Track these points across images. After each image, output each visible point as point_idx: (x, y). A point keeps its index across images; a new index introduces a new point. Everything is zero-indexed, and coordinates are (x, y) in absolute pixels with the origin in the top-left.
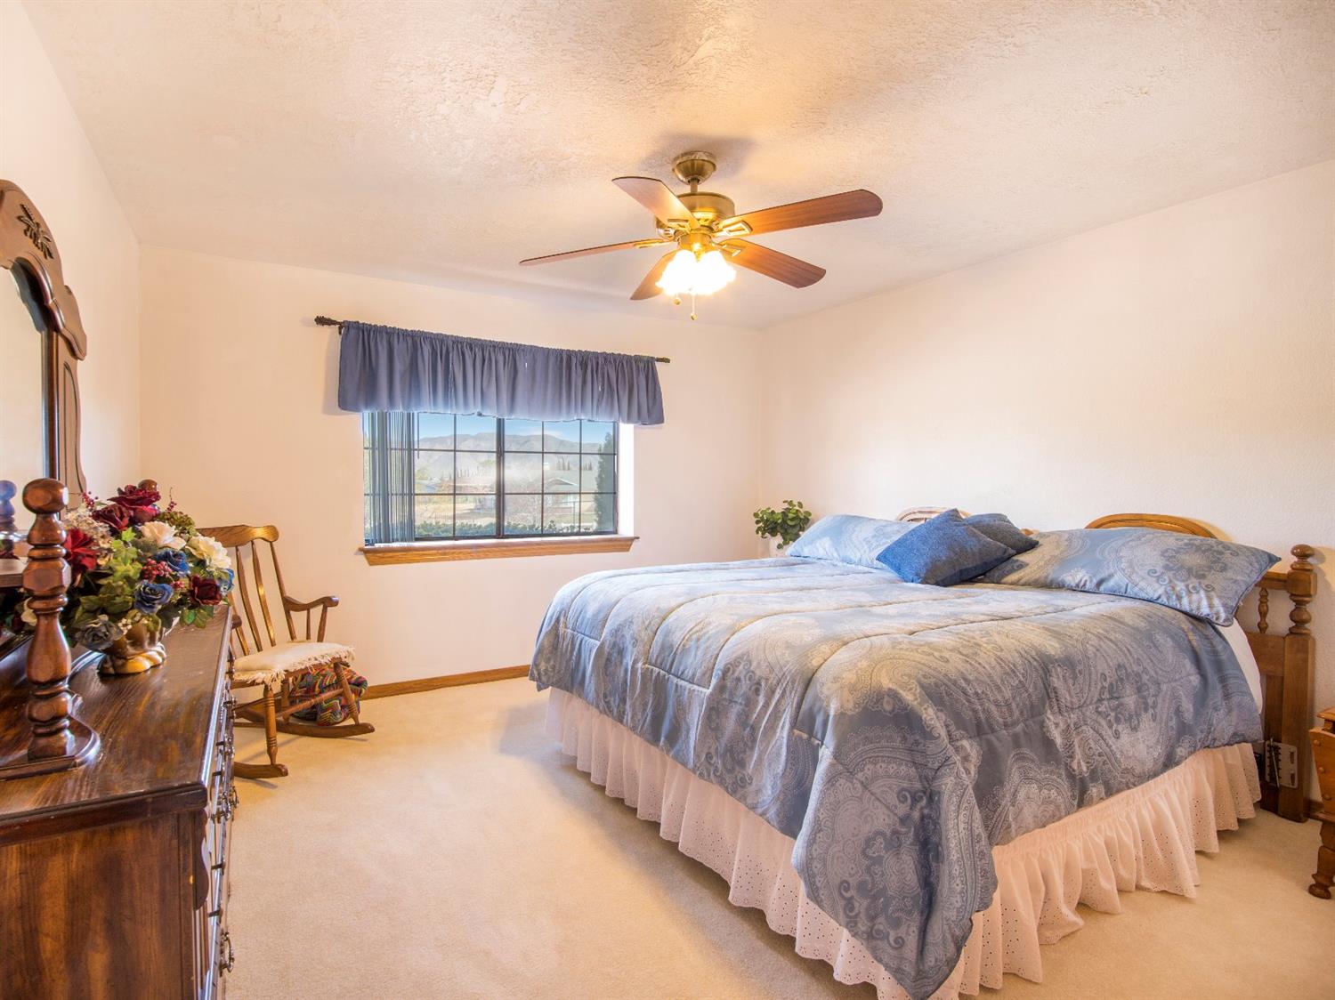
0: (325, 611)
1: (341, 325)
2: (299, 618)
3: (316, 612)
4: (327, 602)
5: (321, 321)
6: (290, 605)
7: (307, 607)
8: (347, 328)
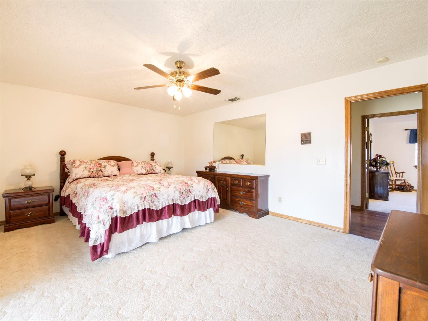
0: (403, 174)
1: (410, 130)
2: (398, 175)
3: (401, 174)
4: (403, 172)
5: (406, 130)
6: (396, 173)
7: (400, 173)
8: (411, 130)
